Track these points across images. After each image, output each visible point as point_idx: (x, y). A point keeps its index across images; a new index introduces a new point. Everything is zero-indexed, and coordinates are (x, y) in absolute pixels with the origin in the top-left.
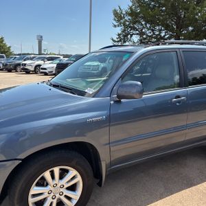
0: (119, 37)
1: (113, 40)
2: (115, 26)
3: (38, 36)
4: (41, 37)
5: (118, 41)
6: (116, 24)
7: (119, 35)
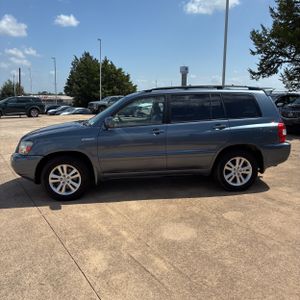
0: (261, 68)
2: (253, 53)
3: (182, 68)
4: (187, 69)
5: (259, 74)
6: (255, 50)
7: (261, 64)
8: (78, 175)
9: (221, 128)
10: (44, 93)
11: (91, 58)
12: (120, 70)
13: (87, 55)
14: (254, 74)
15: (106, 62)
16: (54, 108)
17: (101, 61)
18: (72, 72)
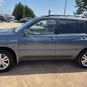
0: (77, 12)
1: (74, 13)
2: (75, 7)
3: (49, 10)
4: (50, 11)
5: (76, 14)
6: (76, 6)
7: (77, 11)
8: (8, 59)
9: (83, 39)
10: (6, 15)
11: (21, 4)
12: (30, 9)
13: (20, 3)
14: (75, 14)
15: (26, 6)
16: (9, 20)
17: (24, 6)
18: (15, 9)
